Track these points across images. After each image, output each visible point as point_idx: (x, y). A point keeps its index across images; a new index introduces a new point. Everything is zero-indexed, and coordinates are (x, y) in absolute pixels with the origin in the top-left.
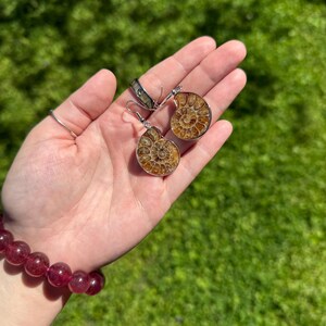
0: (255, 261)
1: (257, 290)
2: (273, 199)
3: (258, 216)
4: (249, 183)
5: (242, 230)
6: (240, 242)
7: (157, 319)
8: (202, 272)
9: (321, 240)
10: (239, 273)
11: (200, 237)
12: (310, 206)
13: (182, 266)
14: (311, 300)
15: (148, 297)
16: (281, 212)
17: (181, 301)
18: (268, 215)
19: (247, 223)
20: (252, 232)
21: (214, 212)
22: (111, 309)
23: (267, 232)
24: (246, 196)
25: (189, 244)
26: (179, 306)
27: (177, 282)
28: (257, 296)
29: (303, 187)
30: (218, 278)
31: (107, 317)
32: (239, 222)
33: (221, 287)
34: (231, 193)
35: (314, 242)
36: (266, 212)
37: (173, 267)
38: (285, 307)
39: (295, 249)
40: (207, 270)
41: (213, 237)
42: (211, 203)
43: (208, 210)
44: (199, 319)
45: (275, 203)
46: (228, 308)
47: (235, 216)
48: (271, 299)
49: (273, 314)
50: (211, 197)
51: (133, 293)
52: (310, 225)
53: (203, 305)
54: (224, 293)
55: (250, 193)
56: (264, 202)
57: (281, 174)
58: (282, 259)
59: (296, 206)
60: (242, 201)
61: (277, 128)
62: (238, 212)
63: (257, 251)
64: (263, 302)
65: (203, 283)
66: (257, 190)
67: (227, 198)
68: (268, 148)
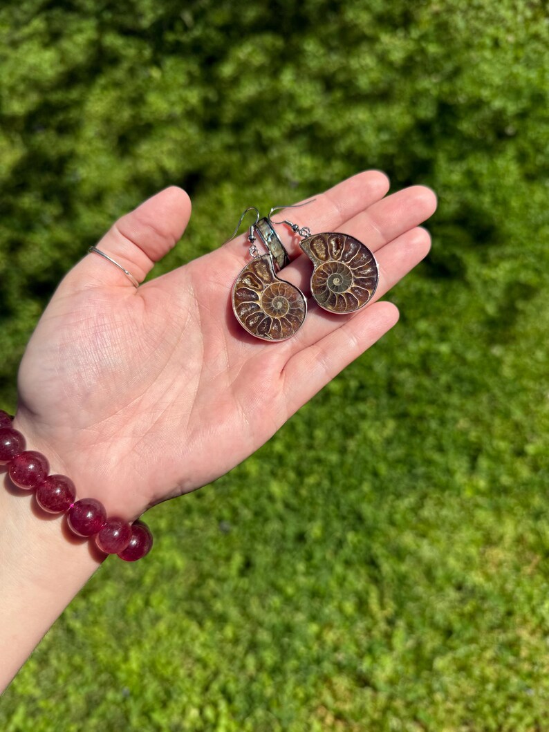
3: (398, 428)
4: (404, 376)
21: (335, 400)
24: (392, 394)
30: (304, 492)
40: (292, 475)
41: (319, 434)
43: (326, 395)
46: (301, 537)
53: (267, 519)
59: (465, 432)
63: (376, 474)
64: (355, 548)
65: (276, 488)
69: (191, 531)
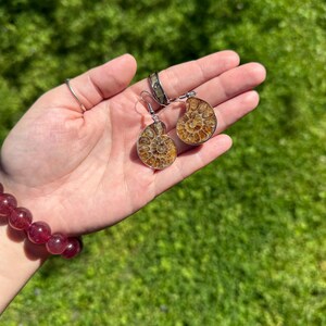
0: (239, 252)
1: (241, 280)
2: (258, 190)
3: (243, 207)
4: (235, 174)
5: (227, 221)
6: (226, 233)
7: (142, 308)
8: (188, 262)
9: (305, 231)
10: (224, 264)
11: (186, 228)
12: (295, 197)
13: (167, 256)
14: (294, 291)
15: (133, 287)
16: (266, 204)
17: (166, 290)
18: (253, 206)
19: (233, 214)
20: (237, 224)
21: (200, 203)
22: (97, 299)
23: (252, 223)
24: (232, 187)
25: (175, 235)
26: (164, 295)
27: (163, 272)
28: (241, 286)
29: (288, 179)
30: (203, 268)
31: (92, 306)
32: (224, 213)
33: (206, 278)
34: (217, 185)
35: (298, 234)
36: (251, 203)
37: (159, 257)
38: (268, 297)
39: (280, 240)
40: (192, 260)
41: (199, 227)
42: (198, 195)
43: (194, 201)
44: (183, 309)
45: (261, 194)
46: (213, 298)
47: (221, 207)
48: (255, 289)
49: (256, 304)
50: (197, 188)
51: (118, 283)
52: (295, 217)
53: (187, 294)
54: (208, 283)
55: (236, 184)
56: (249, 194)
57: (267, 165)
58: (266, 250)
59: (281, 197)
60: (229, 193)
61: (265, 120)
62: (224, 203)
63: (242, 241)
64: (246, 292)
65: (187, 273)
66: (243, 181)
67: (213, 189)
68: (255, 140)
69: (143, 318)
